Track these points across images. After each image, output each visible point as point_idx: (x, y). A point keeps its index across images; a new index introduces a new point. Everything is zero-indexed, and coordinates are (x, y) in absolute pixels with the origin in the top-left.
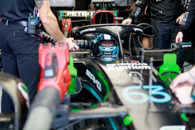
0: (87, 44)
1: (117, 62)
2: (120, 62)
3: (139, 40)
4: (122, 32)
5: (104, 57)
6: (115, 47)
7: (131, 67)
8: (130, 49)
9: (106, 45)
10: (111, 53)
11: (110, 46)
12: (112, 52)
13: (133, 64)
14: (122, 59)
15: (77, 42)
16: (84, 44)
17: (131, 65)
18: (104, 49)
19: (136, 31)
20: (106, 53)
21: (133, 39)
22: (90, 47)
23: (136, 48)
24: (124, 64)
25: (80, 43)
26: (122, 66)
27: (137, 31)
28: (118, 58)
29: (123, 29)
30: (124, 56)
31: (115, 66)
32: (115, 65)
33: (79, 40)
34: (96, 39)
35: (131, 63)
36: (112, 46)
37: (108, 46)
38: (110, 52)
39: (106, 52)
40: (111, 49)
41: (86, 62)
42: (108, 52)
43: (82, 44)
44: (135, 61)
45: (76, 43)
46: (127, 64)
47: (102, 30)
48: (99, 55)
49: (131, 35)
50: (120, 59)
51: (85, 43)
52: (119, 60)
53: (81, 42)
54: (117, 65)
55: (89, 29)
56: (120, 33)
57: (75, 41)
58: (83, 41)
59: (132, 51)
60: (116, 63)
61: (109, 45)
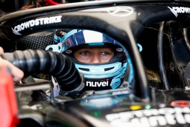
0: (46, 60)
1: (133, 108)
2: (143, 108)
3: (186, 39)
4: (137, 24)
5: (89, 96)
6: (117, 66)
7: (175, 119)
8: (162, 67)
9: (92, 60)
10: (107, 83)
11: (103, 61)
12: (110, 80)
13: (178, 110)
14: (144, 98)
15: (15, 57)
16: (35, 60)
17: (174, 114)
18: (88, 70)
19: (176, 15)
20: (91, 84)
21: (169, 36)
22: (52, 69)
23: (180, 65)
24: (155, 112)
25: (25, 59)
26: (148, 117)
27: (179, 14)
28: (132, 96)
29: (139, 14)
30: (150, 90)
31: (130, 119)
32: (128, 115)
33: (19, 53)
34: (59, 41)
35: (173, 107)
36: (110, 63)
37: (96, 61)
38: (104, 80)
39: (94, 80)
40: (106, 70)
41: (44, 115)
42: (99, 80)
43: (30, 61)
44: (183, 102)
45: (12, 62)
46: (161, 111)
47: (81, 21)
48: (79, 89)
49: (161, 28)
50: (138, 99)
51: (37, 57)
52: (136, 101)
53: (28, 55)
54: (135, 116)
55: (41, 20)
56: (132, 26)
57: (10, 55)
58: (32, 52)
59: (168, 72)
60: (131, 110)
61: (100, 61)
